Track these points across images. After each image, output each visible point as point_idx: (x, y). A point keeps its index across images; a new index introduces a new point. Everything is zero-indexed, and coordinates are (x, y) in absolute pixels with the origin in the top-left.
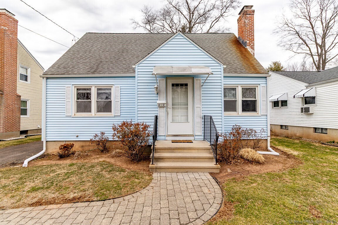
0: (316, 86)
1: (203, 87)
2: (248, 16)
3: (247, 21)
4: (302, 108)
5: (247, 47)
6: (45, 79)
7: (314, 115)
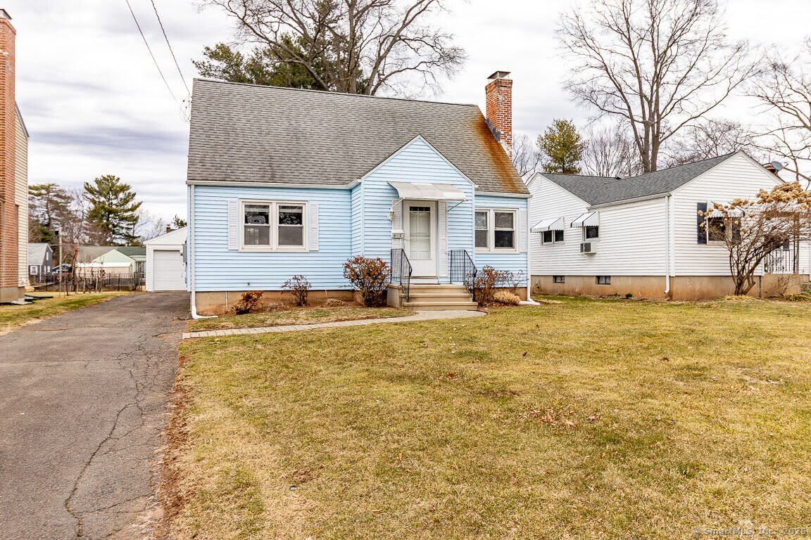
0: (600, 210)
1: (449, 212)
2: (502, 88)
3: (501, 98)
4: (582, 245)
5: (501, 141)
6: (193, 187)
7: (596, 255)
